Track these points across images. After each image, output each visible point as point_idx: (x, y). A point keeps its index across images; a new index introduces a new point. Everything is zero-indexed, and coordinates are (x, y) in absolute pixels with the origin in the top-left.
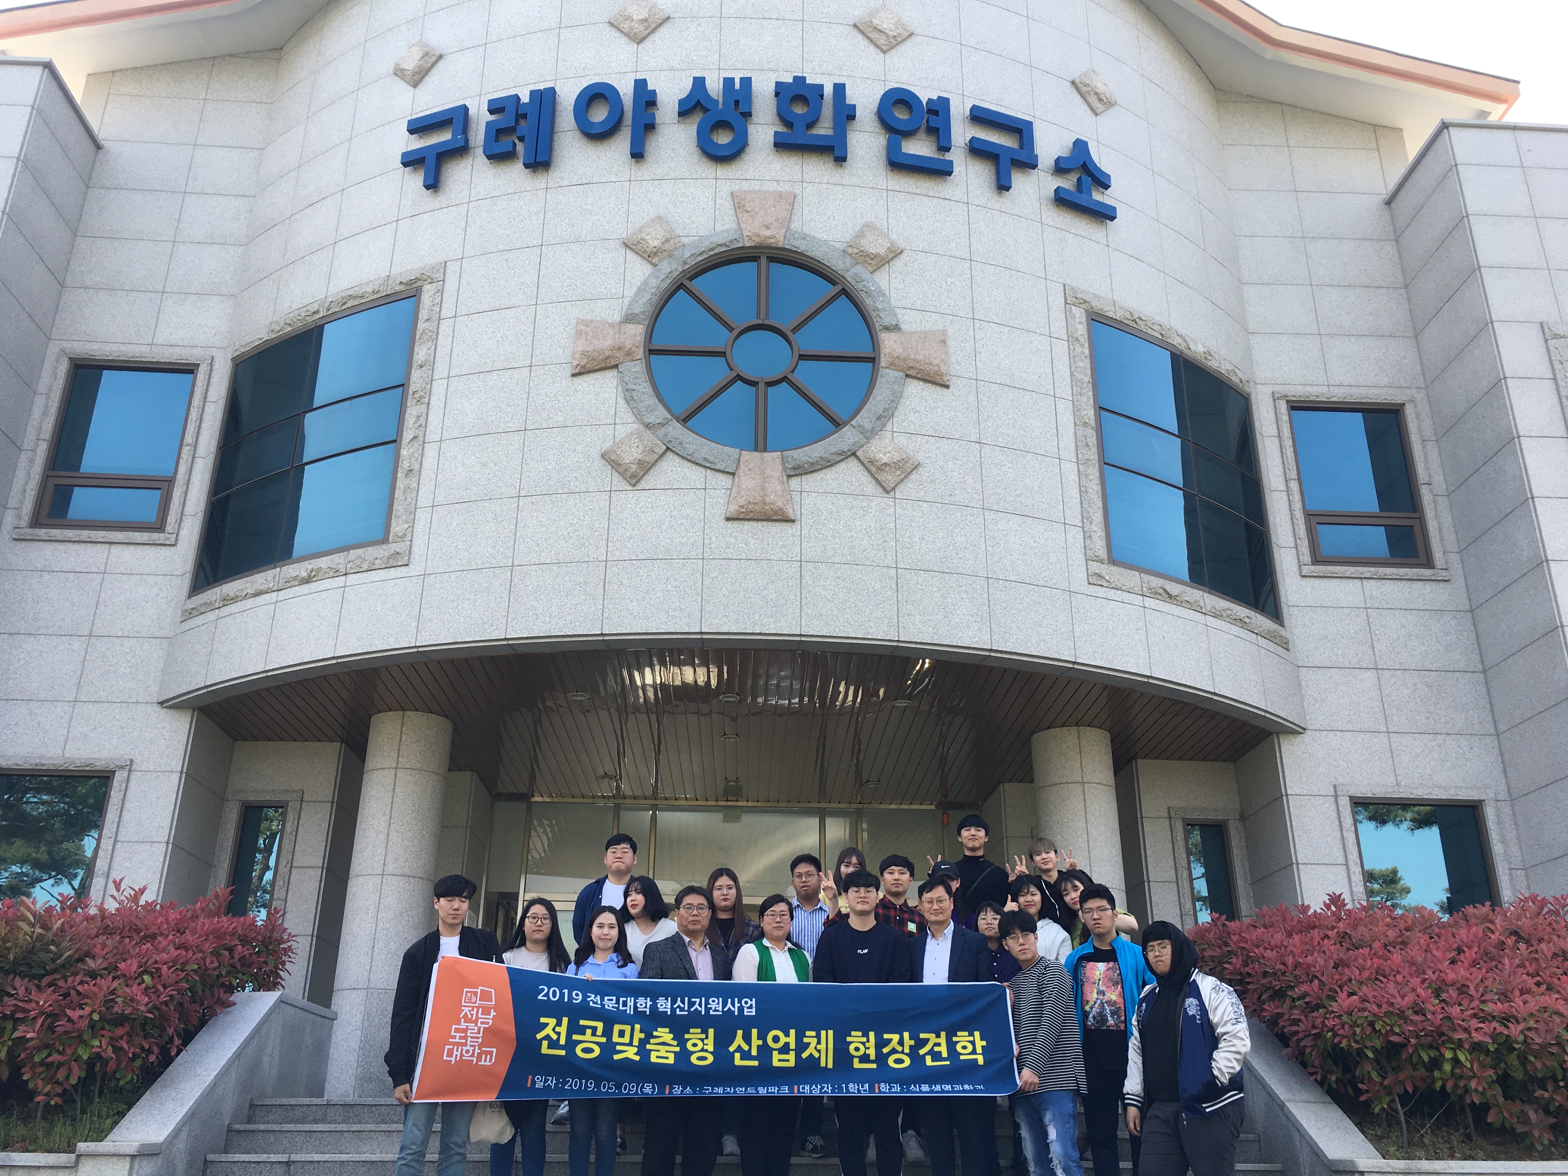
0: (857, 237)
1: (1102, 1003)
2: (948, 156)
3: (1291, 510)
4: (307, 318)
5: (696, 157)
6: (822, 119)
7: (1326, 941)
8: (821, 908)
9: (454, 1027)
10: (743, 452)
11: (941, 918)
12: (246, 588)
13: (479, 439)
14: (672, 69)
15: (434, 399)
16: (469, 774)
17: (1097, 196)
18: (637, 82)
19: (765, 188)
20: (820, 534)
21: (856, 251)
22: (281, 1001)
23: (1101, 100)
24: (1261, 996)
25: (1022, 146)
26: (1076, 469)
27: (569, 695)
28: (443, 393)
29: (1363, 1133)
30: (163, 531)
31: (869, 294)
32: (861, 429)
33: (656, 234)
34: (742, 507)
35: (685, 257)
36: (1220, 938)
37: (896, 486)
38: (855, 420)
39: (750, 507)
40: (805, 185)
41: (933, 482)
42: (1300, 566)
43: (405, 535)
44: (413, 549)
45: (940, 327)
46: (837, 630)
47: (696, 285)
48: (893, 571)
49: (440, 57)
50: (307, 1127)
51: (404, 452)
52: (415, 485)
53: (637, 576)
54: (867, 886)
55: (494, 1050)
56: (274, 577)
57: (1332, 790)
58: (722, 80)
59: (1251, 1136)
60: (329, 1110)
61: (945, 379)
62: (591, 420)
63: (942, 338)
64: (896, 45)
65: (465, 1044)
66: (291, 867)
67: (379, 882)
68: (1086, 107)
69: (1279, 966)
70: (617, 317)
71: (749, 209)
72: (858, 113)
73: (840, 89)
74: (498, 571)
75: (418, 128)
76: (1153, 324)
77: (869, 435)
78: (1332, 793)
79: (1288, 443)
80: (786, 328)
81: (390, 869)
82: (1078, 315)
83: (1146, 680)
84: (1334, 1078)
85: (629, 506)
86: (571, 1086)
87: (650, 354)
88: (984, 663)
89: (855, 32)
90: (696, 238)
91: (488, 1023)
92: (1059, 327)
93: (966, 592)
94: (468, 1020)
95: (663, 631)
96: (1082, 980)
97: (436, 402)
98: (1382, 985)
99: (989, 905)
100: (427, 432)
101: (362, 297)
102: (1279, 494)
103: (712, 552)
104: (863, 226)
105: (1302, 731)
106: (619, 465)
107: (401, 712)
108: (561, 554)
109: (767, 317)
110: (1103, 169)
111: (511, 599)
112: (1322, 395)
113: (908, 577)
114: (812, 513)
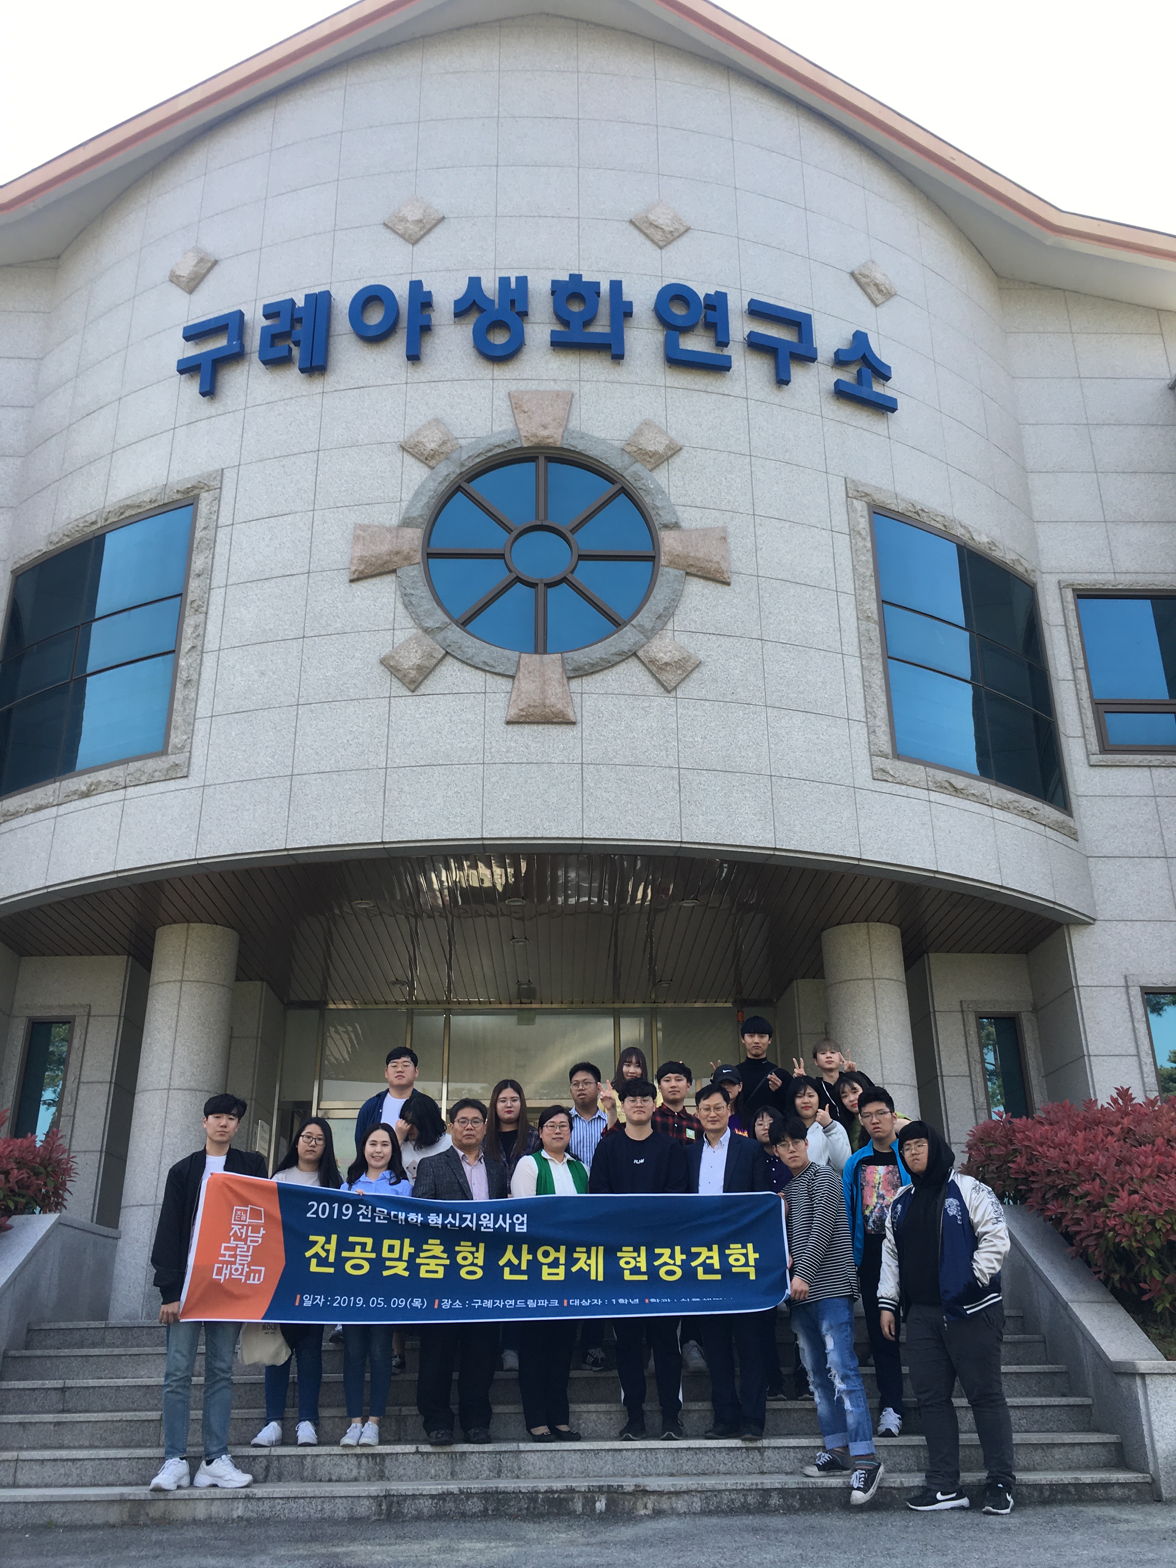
0: (635, 435)
1: (882, 1207)
2: (726, 352)
3: (1078, 699)
4: (85, 529)
5: (473, 357)
6: (599, 317)
7: (1109, 1138)
8: (599, 1117)
9: (224, 1245)
10: (523, 655)
11: (717, 1126)
12: (27, 803)
13: (257, 647)
14: (448, 270)
15: (212, 607)
16: (259, 983)
17: (878, 388)
18: (412, 283)
19: (542, 388)
20: (601, 735)
21: (635, 449)
22: (59, 1223)
23: (880, 291)
24: (1045, 1195)
25: (800, 339)
26: (859, 664)
27: (353, 903)
28: (221, 601)
29: (1146, 1332)
31: (647, 491)
32: (642, 630)
33: (433, 437)
34: (522, 710)
35: (462, 459)
36: (1006, 1136)
37: (678, 685)
38: (635, 620)
39: (531, 710)
40: (583, 384)
41: (715, 680)
42: (1088, 756)
43: (184, 746)
44: (192, 760)
45: (720, 524)
46: (620, 833)
47: (474, 487)
48: (675, 772)
49: (216, 262)
50: (84, 1352)
51: (182, 663)
52: (193, 695)
53: (418, 782)
54: (644, 1095)
55: (263, 1269)
56: (54, 792)
57: (1123, 981)
58: (497, 280)
59: (1037, 1337)
60: (107, 1333)
61: (726, 576)
62: (370, 626)
63: (722, 535)
64: (673, 241)
65: (234, 1263)
66: (79, 1083)
67: (166, 1097)
68: (866, 298)
69: (1062, 1165)
70: (394, 520)
71: (526, 410)
72: (635, 310)
73: (616, 286)
74: (278, 781)
75: (193, 334)
76: (936, 515)
77: (649, 634)
78: (1123, 983)
79: (1075, 632)
80: (564, 528)
81: (176, 1083)
82: (859, 508)
83: (932, 875)
84: (1116, 1277)
85: (409, 712)
86: (339, 1303)
87: (428, 557)
88: (769, 862)
89: (631, 228)
90: (473, 440)
91: (257, 1242)
92: (840, 520)
93: (750, 791)
94: (237, 1238)
95: (444, 838)
96: (862, 1184)
97: (215, 612)
98: (1164, 1183)
99: (766, 1110)
100: (206, 642)
101: (139, 506)
102: (1067, 684)
103: (493, 757)
104: (642, 424)
105: (1091, 921)
106: (398, 670)
107: (186, 924)
108: (341, 762)
109: (546, 518)
110: (883, 360)
111: (291, 809)
112: (1108, 582)
113: (690, 777)
114: (593, 715)
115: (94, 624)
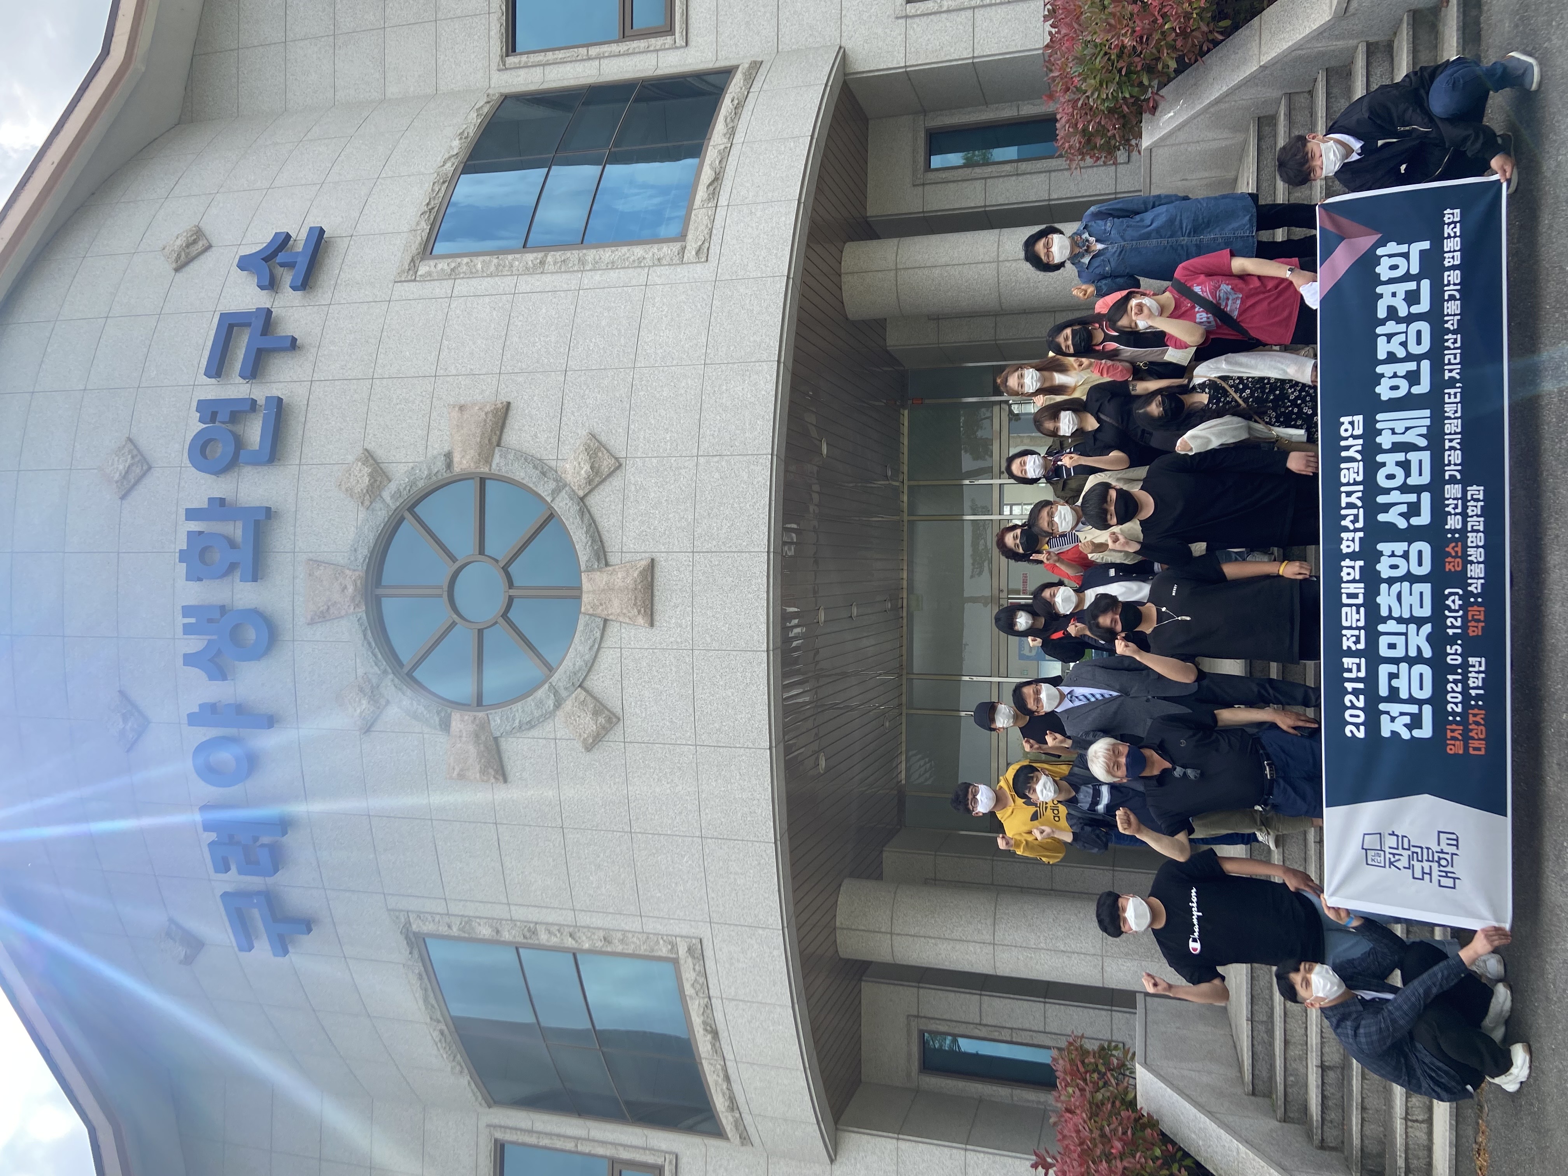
0: (351, 496)
2: (262, 402)
3: (619, 55)
5: (272, 662)
6: (225, 533)
10: (582, 611)
13: (572, 873)
14: (177, 688)
15: (530, 918)
17: (299, 247)
18: (191, 724)
19: (304, 591)
20: (665, 533)
21: (368, 496)
22: (1147, 1065)
23: (195, 242)
25: (248, 325)
26: (590, 273)
28: (524, 909)
30: (663, 1167)
31: (413, 483)
32: (556, 492)
34: (639, 612)
35: (379, 671)
37: (613, 456)
38: (547, 499)
39: (639, 603)
40: (297, 549)
41: (608, 419)
42: (677, 48)
43: (671, 943)
44: (684, 934)
45: (446, 411)
46: (762, 516)
47: (407, 660)
48: (702, 460)
49: (171, 921)
51: (586, 946)
52: (619, 935)
53: (711, 715)
56: (711, 1065)
57: (900, 21)
58: (186, 637)
61: (500, 406)
62: (551, 762)
63: (457, 409)
64: (142, 455)
66: (980, 1024)
67: (1001, 947)
68: (203, 258)
70: (444, 739)
71: (326, 607)
72: (218, 496)
73: (192, 514)
74: (707, 851)
75: (246, 943)
76: (433, 190)
77: (561, 485)
78: (903, 21)
79: (550, 56)
80: (451, 568)
81: (988, 937)
82: (426, 269)
83: (802, 205)
85: (639, 723)
87: (482, 705)
88: (790, 368)
89: (129, 498)
90: (358, 660)
92: (441, 288)
93: (720, 386)
95: (766, 689)
97: (534, 915)
100: (565, 923)
101: (426, 990)
102: (603, 66)
103: (686, 641)
104: (340, 489)
105: (842, 50)
106: (598, 734)
107: (838, 932)
108: (689, 789)
109: (441, 587)
110: (269, 241)
111: (735, 838)
112: (499, 19)
113: (706, 445)
114: (644, 541)
115: (543, 1024)
